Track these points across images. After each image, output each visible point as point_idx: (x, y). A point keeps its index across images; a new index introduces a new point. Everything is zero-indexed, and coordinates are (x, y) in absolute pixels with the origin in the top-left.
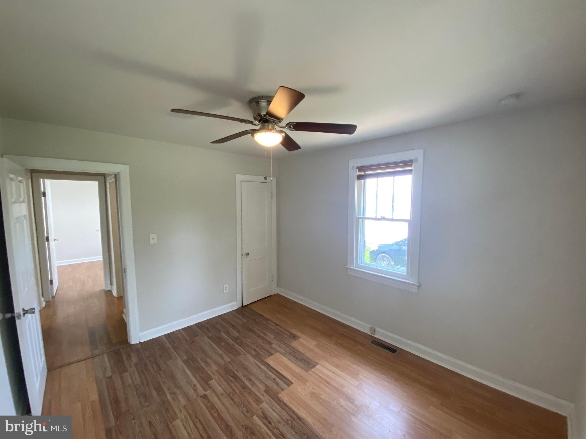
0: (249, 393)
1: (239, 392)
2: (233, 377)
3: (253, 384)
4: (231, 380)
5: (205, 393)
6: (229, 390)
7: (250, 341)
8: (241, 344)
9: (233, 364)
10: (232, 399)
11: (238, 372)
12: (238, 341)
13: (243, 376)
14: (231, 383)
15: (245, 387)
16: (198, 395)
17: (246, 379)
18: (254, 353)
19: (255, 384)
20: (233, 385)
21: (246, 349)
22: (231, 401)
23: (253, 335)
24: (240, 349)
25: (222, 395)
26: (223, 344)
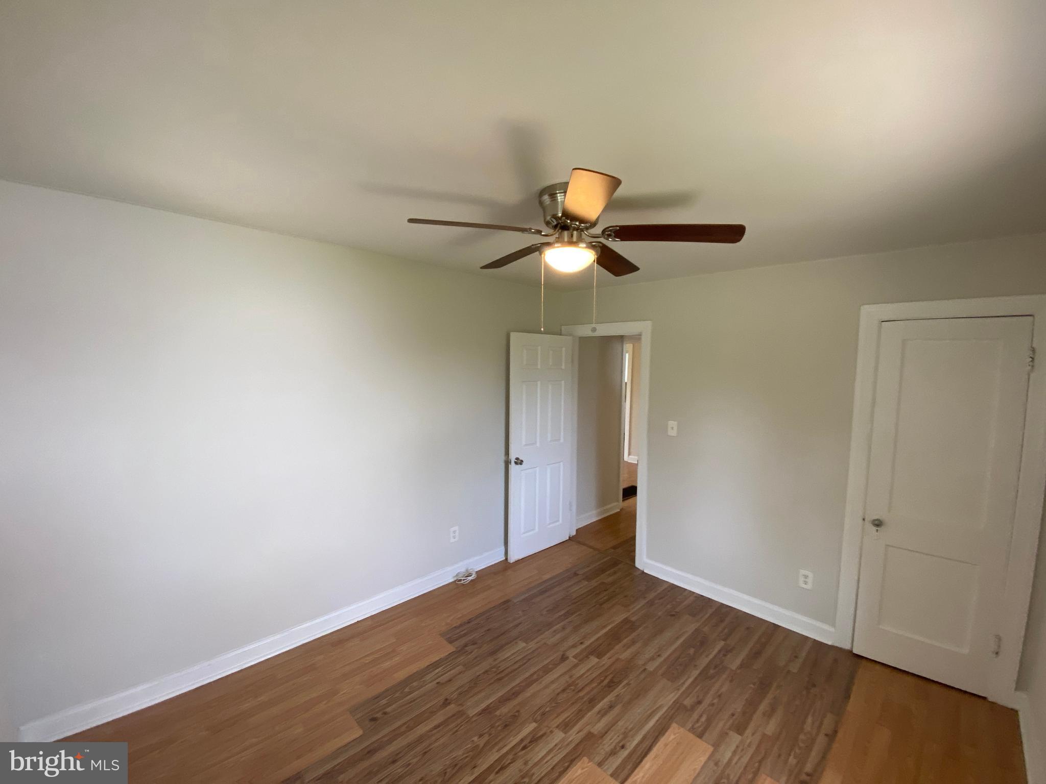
0: (580, 711)
1: (581, 695)
2: (611, 681)
3: (603, 713)
4: (602, 681)
5: (570, 658)
6: (581, 684)
7: (724, 689)
8: (705, 676)
9: (643, 676)
10: (564, 690)
11: (624, 687)
12: (712, 671)
13: (617, 696)
14: (598, 682)
15: (592, 702)
16: (565, 651)
17: (611, 701)
18: (688, 702)
19: (603, 716)
20: (594, 685)
21: (697, 686)
22: (561, 689)
23: (750, 691)
24: (689, 677)
25: (571, 677)
26: (692, 651)
